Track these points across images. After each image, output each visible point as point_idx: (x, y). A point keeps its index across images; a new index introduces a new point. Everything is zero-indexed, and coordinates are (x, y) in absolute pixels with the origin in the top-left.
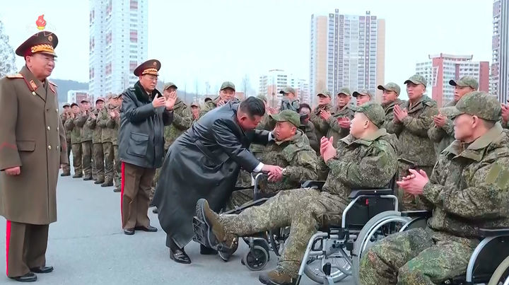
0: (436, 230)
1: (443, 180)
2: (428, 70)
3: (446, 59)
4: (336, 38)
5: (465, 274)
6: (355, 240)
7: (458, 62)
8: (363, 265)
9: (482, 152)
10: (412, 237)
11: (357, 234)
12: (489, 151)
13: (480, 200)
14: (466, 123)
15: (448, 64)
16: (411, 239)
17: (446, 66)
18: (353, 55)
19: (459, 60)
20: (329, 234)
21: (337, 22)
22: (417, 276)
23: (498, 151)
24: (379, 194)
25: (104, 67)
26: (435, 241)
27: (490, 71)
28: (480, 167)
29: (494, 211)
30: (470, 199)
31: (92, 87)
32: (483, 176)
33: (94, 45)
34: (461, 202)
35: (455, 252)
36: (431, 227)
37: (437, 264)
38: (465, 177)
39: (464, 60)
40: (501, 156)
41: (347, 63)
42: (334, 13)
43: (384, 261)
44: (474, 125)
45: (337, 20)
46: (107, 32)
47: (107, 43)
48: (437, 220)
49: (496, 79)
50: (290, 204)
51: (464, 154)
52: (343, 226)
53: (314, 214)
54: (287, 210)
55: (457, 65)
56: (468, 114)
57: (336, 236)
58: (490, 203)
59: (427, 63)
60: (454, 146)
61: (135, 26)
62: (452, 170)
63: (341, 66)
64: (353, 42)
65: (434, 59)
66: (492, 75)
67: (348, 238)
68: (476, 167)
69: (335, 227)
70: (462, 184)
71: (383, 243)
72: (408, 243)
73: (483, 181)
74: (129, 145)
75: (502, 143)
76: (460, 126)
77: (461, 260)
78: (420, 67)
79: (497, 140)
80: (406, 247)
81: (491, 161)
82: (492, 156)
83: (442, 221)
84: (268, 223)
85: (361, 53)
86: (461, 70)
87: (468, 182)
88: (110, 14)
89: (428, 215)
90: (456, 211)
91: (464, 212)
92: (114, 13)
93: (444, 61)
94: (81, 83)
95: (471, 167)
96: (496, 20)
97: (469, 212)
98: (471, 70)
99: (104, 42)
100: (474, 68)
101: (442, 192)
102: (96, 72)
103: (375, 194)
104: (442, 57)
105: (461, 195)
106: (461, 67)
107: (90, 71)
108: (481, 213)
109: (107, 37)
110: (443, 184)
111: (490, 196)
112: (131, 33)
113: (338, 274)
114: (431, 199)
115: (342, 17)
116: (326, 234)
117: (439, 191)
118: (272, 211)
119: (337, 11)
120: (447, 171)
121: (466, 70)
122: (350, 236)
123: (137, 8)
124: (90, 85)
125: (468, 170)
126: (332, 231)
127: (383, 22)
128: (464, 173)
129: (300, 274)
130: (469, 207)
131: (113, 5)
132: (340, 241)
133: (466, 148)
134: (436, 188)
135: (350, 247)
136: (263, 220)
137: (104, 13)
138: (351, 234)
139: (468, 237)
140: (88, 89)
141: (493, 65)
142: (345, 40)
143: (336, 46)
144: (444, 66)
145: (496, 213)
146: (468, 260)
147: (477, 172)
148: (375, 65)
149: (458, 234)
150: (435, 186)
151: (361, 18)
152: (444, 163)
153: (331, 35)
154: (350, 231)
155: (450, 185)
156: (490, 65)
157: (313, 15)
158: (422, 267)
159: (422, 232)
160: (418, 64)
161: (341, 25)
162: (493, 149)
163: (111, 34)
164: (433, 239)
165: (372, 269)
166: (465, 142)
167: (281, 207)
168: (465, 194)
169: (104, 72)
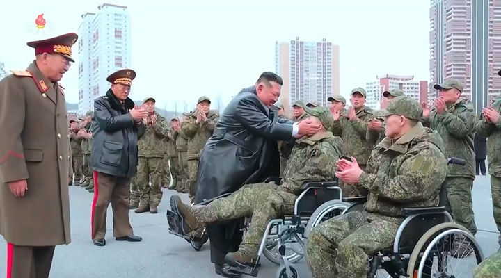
0: (369, 212)
1: (376, 170)
2: (376, 89)
3: (392, 79)
4: (297, 62)
5: (392, 247)
6: (306, 225)
7: (401, 82)
8: (310, 243)
9: (407, 146)
10: (351, 218)
11: (308, 220)
12: (413, 145)
13: (408, 186)
14: (395, 122)
15: (393, 83)
16: (349, 219)
17: (391, 85)
18: (313, 76)
19: (402, 79)
20: (284, 220)
21: (297, 48)
22: (353, 248)
23: (421, 145)
24: (325, 186)
25: (92, 89)
26: (369, 221)
27: (428, 89)
28: (406, 159)
29: (419, 194)
30: (400, 185)
31: (81, 107)
32: (410, 166)
33: (82, 70)
34: (393, 188)
35: (384, 228)
36: (366, 210)
37: (370, 238)
38: (393, 167)
39: (406, 80)
40: (423, 148)
41: (307, 83)
42: (295, 40)
43: (327, 239)
44: (402, 124)
45: (298, 45)
46: (95, 58)
47: (94, 68)
48: (371, 204)
49: (434, 95)
50: (252, 196)
51: (393, 148)
52: (296, 213)
53: (273, 205)
54: (250, 201)
55: (401, 84)
56: (397, 115)
57: (290, 222)
58: (416, 188)
59: (375, 83)
60: (385, 142)
61: (119, 52)
62: (383, 162)
63: (301, 86)
64: (312, 65)
65: (381, 79)
66: (431, 92)
67: (299, 223)
68: (403, 158)
69: (288, 215)
70: (392, 173)
71: (327, 224)
72: (347, 224)
73: (410, 170)
74: (102, 153)
75: (423, 138)
76: (389, 125)
77: (389, 235)
78: (369, 86)
79: (419, 136)
80: (346, 227)
81: (415, 153)
82: (415, 148)
83: (375, 205)
84: (233, 212)
85: (319, 75)
86: (404, 88)
87: (396, 171)
88: (97, 42)
89: (365, 200)
90: (389, 195)
91: (395, 196)
92: (100, 41)
93: (390, 81)
94: (71, 104)
95: (399, 158)
96: (433, 45)
97: (400, 195)
98: (412, 88)
99: (92, 67)
100: (415, 86)
101: (376, 180)
102: (84, 94)
103: (323, 186)
104: (388, 78)
105: (392, 182)
106: (404, 86)
107: (80, 93)
108: (409, 197)
109: (94, 63)
110: (376, 173)
111: (416, 182)
112: (116, 59)
113: (294, 257)
114: (368, 186)
115: (302, 43)
116: (281, 220)
117: (374, 179)
118: (237, 202)
119: (298, 38)
120: (379, 163)
121: (408, 88)
122: (302, 222)
123: (121, 37)
124: (79, 106)
125: (396, 161)
126: (286, 218)
127: (337, 48)
128: (393, 163)
129: (259, 254)
130: (400, 191)
131: (99, 34)
132: (293, 226)
133: (394, 142)
134: (371, 176)
135: (302, 231)
136: (229, 209)
137: (92, 41)
138: (302, 220)
139: (396, 217)
140: (78, 109)
141: (430, 84)
142: (304, 63)
143: (298, 69)
144: (390, 85)
145: (420, 196)
146: (395, 235)
147: (404, 162)
148: (332, 85)
149: (387, 215)
150: (370, 175)
151: (319, 44)
152: (376, 157)
153: (293, 59)
154: (302, 218)
155: (381, 173)
156: (428, 84)
157: (277, 43)
158: (357, 241)
159: (359, 214)
160: (367, 84)
161: (302, 51)
162: (416, 143)
163: (98, 60)
164: (368, 219)
165: (317, 246)
166: (393, 138)
167: (244, 198)
168: (396, 181)
169: (92, 93)
